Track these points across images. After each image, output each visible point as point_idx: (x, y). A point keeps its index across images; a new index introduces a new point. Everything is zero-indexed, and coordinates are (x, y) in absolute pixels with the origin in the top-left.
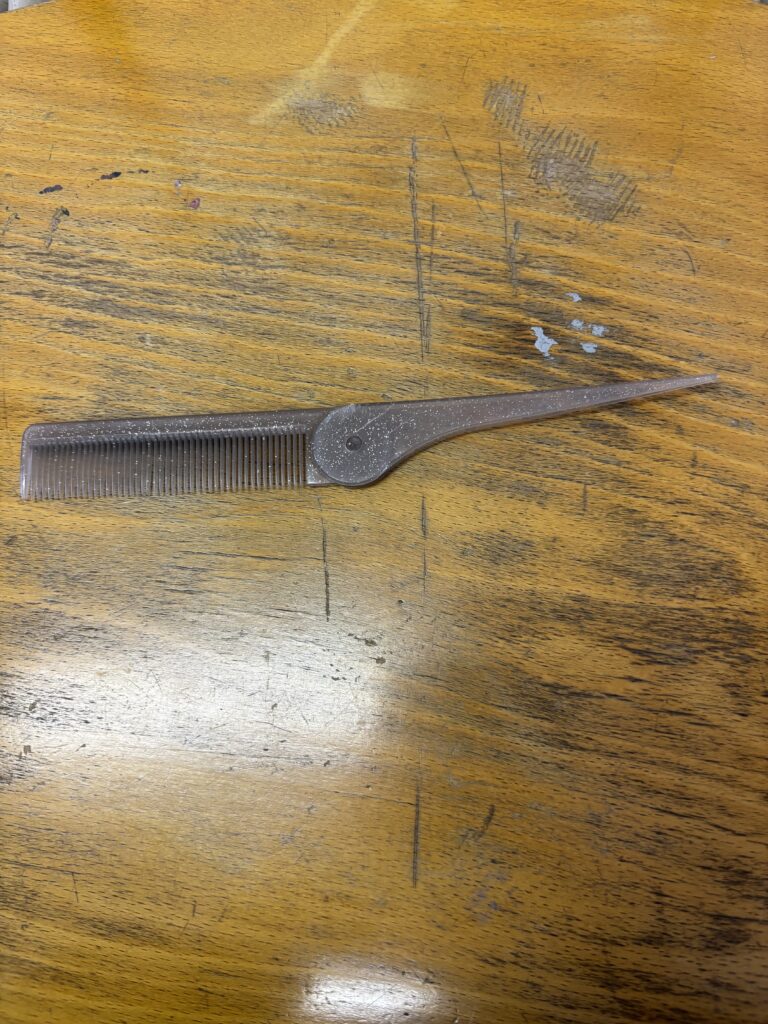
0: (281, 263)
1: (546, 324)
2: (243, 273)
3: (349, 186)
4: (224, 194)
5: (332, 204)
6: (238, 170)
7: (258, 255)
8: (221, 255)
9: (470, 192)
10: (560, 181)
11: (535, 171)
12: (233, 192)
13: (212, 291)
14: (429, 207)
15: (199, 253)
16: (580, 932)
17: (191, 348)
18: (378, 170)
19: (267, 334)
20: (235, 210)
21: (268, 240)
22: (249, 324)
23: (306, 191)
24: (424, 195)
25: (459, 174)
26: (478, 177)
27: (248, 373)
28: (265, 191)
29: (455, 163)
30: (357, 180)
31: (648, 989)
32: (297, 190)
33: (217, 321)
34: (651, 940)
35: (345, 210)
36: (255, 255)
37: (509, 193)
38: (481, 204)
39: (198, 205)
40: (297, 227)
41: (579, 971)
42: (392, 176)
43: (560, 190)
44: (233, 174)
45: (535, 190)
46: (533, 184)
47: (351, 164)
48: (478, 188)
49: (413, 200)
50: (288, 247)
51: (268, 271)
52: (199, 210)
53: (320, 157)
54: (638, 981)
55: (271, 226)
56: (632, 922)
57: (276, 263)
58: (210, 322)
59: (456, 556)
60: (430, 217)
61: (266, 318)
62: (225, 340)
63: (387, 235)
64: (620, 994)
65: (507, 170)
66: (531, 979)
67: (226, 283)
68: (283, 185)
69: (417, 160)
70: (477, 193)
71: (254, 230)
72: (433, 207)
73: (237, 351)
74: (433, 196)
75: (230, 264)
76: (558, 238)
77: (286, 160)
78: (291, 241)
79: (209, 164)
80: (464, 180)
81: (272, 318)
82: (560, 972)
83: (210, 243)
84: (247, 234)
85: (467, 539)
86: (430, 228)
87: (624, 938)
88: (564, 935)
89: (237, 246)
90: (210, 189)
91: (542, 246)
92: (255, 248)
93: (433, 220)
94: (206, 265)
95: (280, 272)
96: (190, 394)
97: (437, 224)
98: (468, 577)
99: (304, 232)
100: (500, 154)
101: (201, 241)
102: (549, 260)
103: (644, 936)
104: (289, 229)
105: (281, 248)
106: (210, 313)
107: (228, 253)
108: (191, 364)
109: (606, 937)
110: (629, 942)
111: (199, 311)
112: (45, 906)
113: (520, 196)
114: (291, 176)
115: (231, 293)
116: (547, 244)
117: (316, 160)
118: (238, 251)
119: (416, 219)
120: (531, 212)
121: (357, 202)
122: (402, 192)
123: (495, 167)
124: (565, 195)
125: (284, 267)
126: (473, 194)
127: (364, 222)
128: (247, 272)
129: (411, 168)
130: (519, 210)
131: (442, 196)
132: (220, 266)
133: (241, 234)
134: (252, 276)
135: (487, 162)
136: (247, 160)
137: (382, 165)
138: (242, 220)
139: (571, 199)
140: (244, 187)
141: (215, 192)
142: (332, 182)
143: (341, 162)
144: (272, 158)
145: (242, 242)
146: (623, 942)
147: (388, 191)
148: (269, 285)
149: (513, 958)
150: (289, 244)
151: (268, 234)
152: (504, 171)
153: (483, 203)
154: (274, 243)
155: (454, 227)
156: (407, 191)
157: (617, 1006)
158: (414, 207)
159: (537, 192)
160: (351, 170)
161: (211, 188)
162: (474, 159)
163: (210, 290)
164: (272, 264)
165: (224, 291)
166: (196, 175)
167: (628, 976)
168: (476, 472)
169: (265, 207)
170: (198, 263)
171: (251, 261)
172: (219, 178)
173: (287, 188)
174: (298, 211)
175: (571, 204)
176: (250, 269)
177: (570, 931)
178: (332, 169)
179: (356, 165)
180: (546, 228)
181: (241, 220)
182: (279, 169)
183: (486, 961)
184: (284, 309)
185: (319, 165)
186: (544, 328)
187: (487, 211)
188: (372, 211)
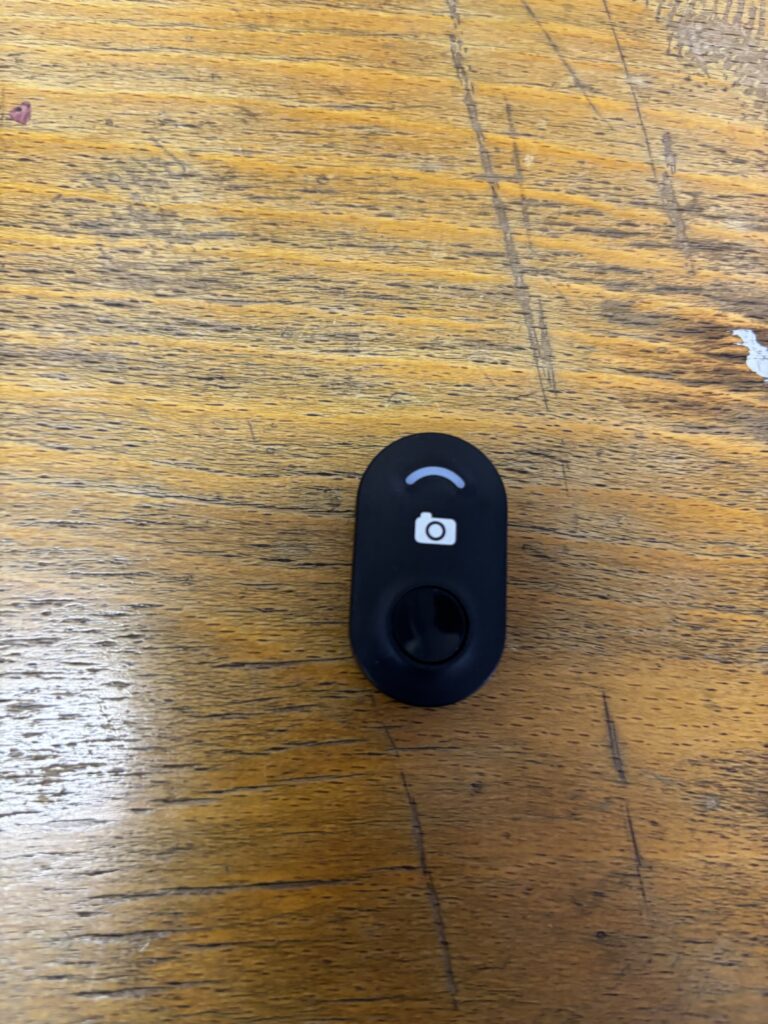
0: (225, 227)
1: (757, 324)
2: (147, 253)
3: (338, 72)
4: (80, 91)
5: (310, 107)
6: (105, 45)
7: (173, 215)
8: (93, 218)
9: (571, 79)
10: (721, 62)
11: (674, 43)
12: (99, 88)
13: (84, 295)
14: (500, 109)
15: (44, 216)
17: (53, 423)
18: (388, 40)
19: (217, 379)
20: (109, 123)
21: (188, 183)
22: (174, 359)
23: (254, 82)
24: (486, 86)
25: (544, 47)
26: (579, 53)
27: (187, 465)
28: (167, 83)
29: (533, 27)
30: (351, 60)
32: (234, 81)
33: (103, 357)
35: (339, 119)
36: (165, 215)
37: (639, 81)
38: (594, 101)
39: (28, 116)
40: (248, 153)
42: (419, 51)
43: (726, 77)
44: (94, 52)
45: (684, 75)
46: (678, 66)
47: (335, 29)
48: (583, 72)
49: (468, 97)
50: (234, 196)
51: (199, 246)
52: (30, 125)
53: (271, 17)
55: (193, 154)
57: (215, 228)
58: (88, 361)
59: (691, 815)
60: (506, 128)
61: (211, 344)
62: (126, 398)
63: (433, 165)
65: (627, 40)
67: (112, 277)
68: (205, 71)
69: (459, 22)
70: (585, 82)
71: (156, 161)
72: (508, 109)
73: (155, 421)
74: (504, 87)
75: (114, 235)
76: (743, 162)
77: (202, 23)
78: (238, 182)
79: (42, 34)
80: (554, 56)
81: (223, 344)
83: (66, 193)
84: (141, 173)
85: (707, 773)
86: (510, 149)
89: (126, 197)
90: (52, 84)
91: (716, 176)
92: (165, 200)
93: (513, 134)
94: (60, 240)
95: (227, 246)
96: (63, 524)
97: (522, 141)
98: (723, 858)
99: (262, 165)
100: (607, 12)
101: (43, 189)
102: (737, 202)
104: (228, 158)
105: (220, 197)
106: (86, 341)
107: (107, 212)
108: (54, 457)
111: (59, 339)
113: (660, 87)
114: (220, 52)
115: (127, 295)
116: (725, 173)
117: (263, 21)
118: (129, 208)
119: (480, 133)
120: (687, 116)
121: (360, 101)
122: (444, 81)
123: (604, 34)
124: (734, 85)
125: (232, 236)
126: (578, 84)
127: (380, 142)
128: (155, 250)
129: (452, 37)
130: (664, 111)
131: (519, 88)
132: (92, 240)
133: (130, 172)
134: (167, 258)
135: (588, 26)
136: (120, 25)
137: (395, 30)
138: (128, 143)
139: (747, 92)
140: (121, 77)
141: (60, 89)
142: (303, 64)
143: (316, 25)
144: (176, 20)
145: (135, 189)
147: (416, 79)
148: (205, 274)
150: (237, 188)
151: (188, 170)
152: (621, 42)
153: (598, 100)
154: (202, 187)
155: (553, 146)
156: (452, 79)
158: (472, 109)
159: (688, 79)
160: (338, 42)
161: (51, 81)
162: (564, 20)
163: (80, 294)
164: (205, 230)
165: (112, 293)
166: (17, 57)
168: (695, 627)
169: (174, 116)
170: (44, 237)
171: (159, 226)
172: (66, 61)
173: (213, 76)
174: (244, 121)
175: (750, 100)
176: (161, 243)
178: (297, 39)
179: (343, 31)
180: (718, 143)
181: (126, 143)
182: (190, 39)
184: (246, 322)
185: (271, 31)
186: (756, 331)
187: (609, 115)
188: (392, 119)
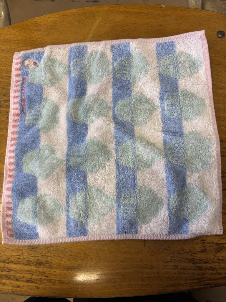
16: (185, 252)
31: (203, 263)
34: (202, 252)
41: (186, 261)
54: (200, 261)
56: (197, 248)
64: (197, 265)
66: (175, 265)
82: (182, 262)
87: (196, 252)
88: (182, 253)
103: (201, 251)
109: (192, 252)
110: (197, 253)
112: (54, 265)
146: (196, 253)
149: (171, 260)
157: (196, 268)
167: (198, 260)
177: (183, 252)
183: (164, 262)
